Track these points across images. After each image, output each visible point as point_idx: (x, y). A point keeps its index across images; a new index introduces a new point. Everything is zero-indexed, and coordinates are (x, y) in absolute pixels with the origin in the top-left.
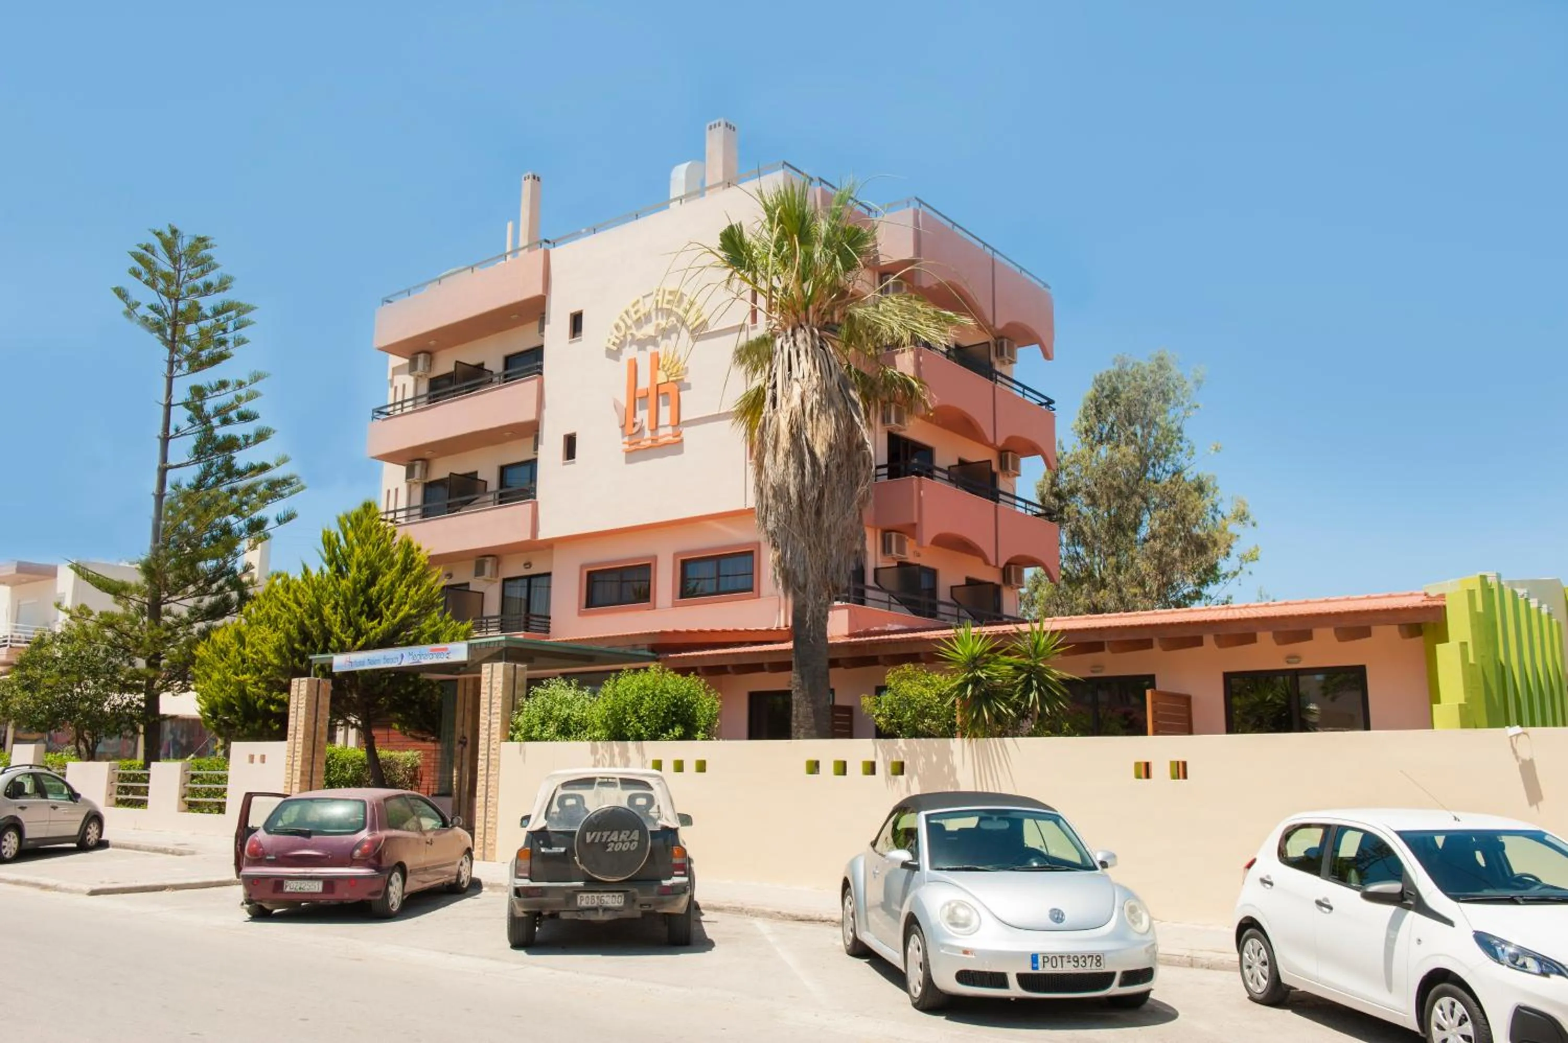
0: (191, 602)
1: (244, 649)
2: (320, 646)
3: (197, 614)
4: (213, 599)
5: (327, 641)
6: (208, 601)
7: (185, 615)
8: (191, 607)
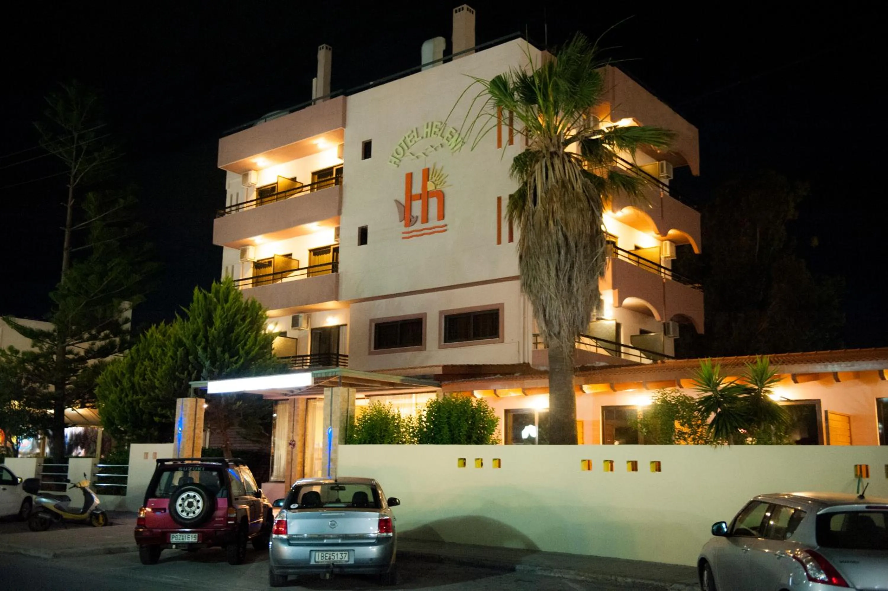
0: (86, 345)
1: (134, 377)
2: (194, 376)
3: (90, 353)
4: (103, 343)
5: (200, 372)
6: (99, 344)
7: (82, 353)
8: (86, 349)
